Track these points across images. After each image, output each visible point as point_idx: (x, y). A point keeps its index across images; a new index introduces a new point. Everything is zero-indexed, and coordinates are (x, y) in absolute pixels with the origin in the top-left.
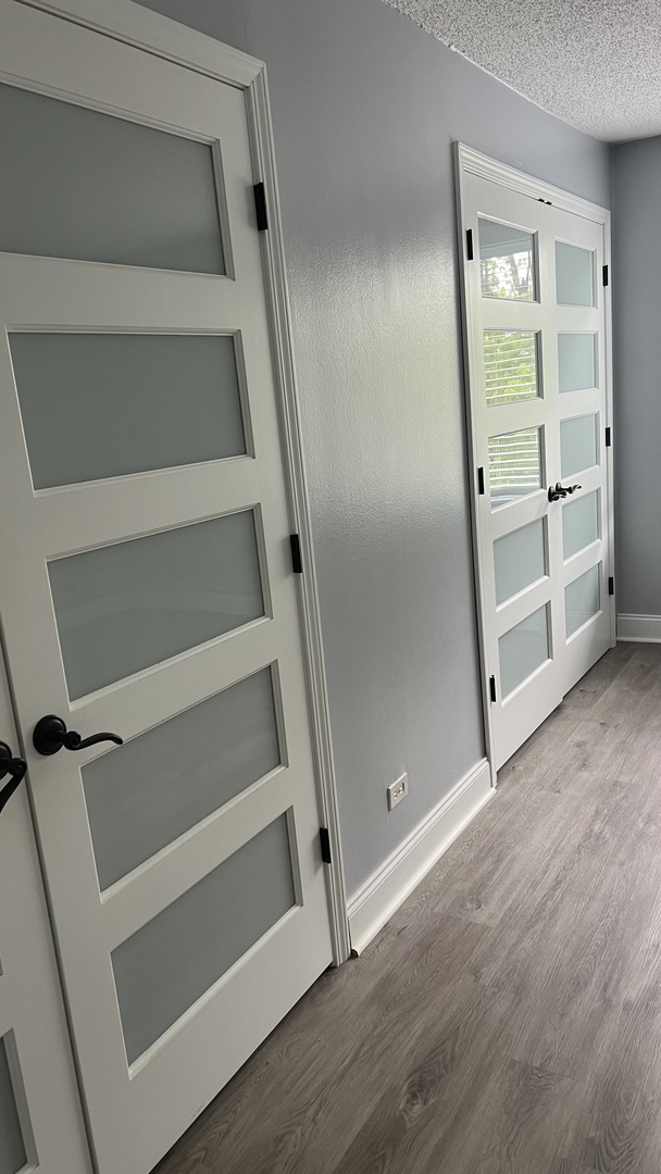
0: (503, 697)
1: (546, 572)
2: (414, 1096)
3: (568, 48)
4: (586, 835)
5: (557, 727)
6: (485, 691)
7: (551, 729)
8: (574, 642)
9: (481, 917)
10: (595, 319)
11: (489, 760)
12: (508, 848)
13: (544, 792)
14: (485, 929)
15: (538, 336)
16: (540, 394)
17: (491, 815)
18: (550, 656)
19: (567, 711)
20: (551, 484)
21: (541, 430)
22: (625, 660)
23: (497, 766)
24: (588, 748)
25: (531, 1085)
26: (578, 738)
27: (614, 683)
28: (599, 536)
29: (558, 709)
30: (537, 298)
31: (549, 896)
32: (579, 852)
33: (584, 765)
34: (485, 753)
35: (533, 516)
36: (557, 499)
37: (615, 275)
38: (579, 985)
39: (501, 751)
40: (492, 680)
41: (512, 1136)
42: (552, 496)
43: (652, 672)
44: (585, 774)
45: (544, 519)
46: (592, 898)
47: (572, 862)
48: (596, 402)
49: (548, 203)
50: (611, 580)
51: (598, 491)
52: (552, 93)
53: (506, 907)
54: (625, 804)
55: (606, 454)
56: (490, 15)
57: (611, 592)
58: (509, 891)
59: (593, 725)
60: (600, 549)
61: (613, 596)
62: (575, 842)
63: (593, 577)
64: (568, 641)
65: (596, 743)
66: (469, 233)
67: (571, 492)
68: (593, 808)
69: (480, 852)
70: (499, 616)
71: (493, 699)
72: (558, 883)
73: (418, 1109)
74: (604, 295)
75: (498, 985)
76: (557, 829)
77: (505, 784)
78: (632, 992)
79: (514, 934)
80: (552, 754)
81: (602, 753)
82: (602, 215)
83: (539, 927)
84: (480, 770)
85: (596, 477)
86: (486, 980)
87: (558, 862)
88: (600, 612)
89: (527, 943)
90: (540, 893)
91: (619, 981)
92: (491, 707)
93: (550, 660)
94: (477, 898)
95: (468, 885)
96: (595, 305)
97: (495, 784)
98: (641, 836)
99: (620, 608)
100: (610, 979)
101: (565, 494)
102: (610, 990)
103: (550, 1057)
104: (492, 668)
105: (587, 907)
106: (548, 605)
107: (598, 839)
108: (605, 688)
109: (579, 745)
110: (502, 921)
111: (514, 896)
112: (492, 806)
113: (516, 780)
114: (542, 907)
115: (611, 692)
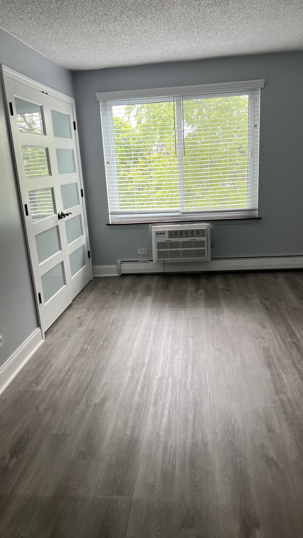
0: (45, 302)
1: (60, 249)
2: (12, 457)
3: (46, 31)
4: (81, 350)
5: (70, 313)
6: (36, 299)
7: (68, 313)
8: (75, 278)
9: (39, 388)
10: (71, 143)
11: (41, 328)
12: (50, 361)
13: (64, 338)
14: (41, 392)
15: (47, 149)
16: (50, 174)
17: (42, 350)
18: (65, 284)
19: (74, 306)
20: (59, 212)
21: (52, 189)
22: (96, 284)
23: (44, 330)
24: (82, 318)
25: (59, 440)
26: (78, 315)
27: (93, 293)
28: (82, 234)
29: (70, 306)
30: (45, 133)
31: (66, 375)
32: (78, 357)
33: (80, 325)
34: (39, 325)
35: (52, 225)
36: (62, 218)
37: (79, 125)
38: (78, 403)
39: (46, 324)
40: (39, 294)
41: (52, 459)
42: (60, 217)
43: (107, 288)
44: (81, 328)
45: (57, 227)
46: (83, 372)
47: (75, 361)
48: (75, 178)
49: (46, 93)
50: (89, 252)
51: (80, 215)
52: (43, 48)
53: (49, 382)
54: (96, 336)
55: (82, 200)
56: (10, 13)
57: (89, 257)
58: (50, 376)
59: (84, 310)
60: (83, 240)
61: (90, 259)
62: (77, 354)
63: (81, 250)
64: (72, 278)
65: (85, 316)
66: (11, 104)
67: (67, 215)
68: (84, 340)
69: (38, 364)
70: (41, 267)
71: (41, 302)
72: (69, 369)
73: (14, 460)
74: (75, 134)
75: (46, 410)
76: (70, 350)
77: (49, 337)
78: (96, 400)
79: (52, 392)
80: (67, 322)
81: (88, 320)
82: (70, 100)
83: (63, 386)
84: (37, 332)
85: (78, 209)
86: (41, 410)
87: (70, 362)
88: (86, 265)
89: (58, 393)
90: (62, 375)
91: (92, 398)
92: (40, 306)
93: (65, 286)
94: (37, 382)
95: (34, 377)
96: (71, 138)
97: (44, 338)
98: (101, 347)
99: (94, 263)
100: (89, 398)
101: (65, 216)
102: (89, 402)
103: (66, 429)
104: (39, 289)
105: (81, 376)
106: (62, 263)
107: (85, 351)
108: (89, 295)
109: (78, 318)
110: (47, 388)
111: (52, 378)
112: (43, 346)
113: (53, 335)
114: (64, 379)
115: (91, 297)
